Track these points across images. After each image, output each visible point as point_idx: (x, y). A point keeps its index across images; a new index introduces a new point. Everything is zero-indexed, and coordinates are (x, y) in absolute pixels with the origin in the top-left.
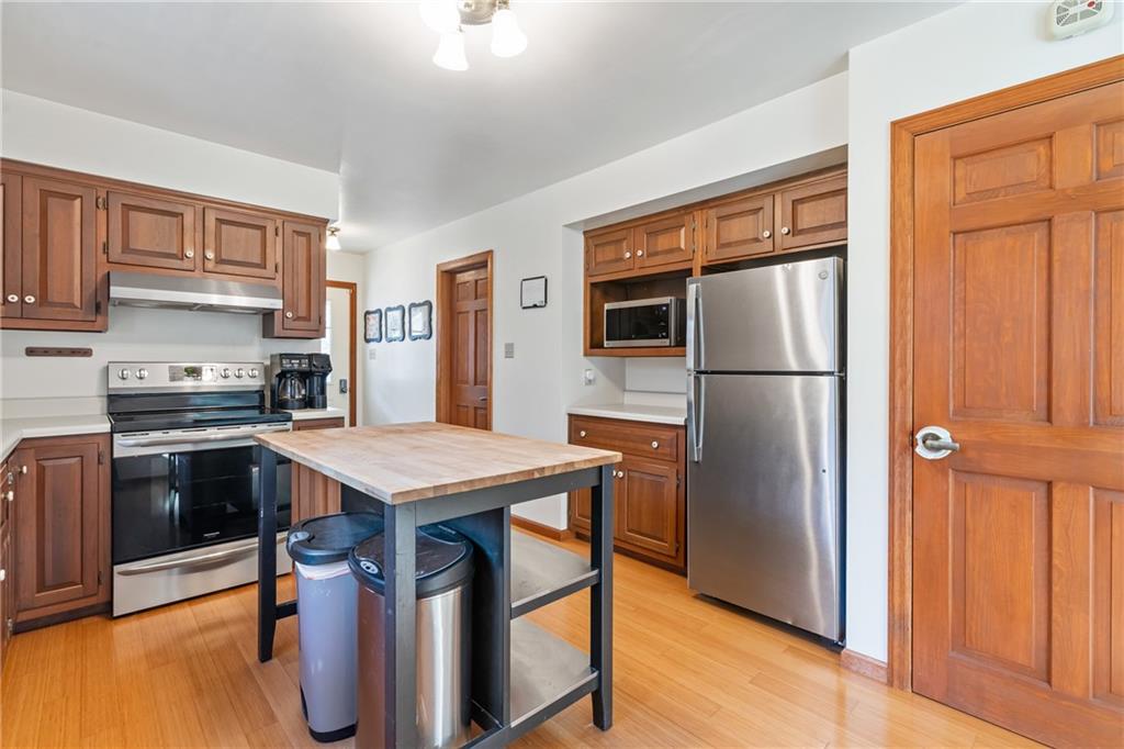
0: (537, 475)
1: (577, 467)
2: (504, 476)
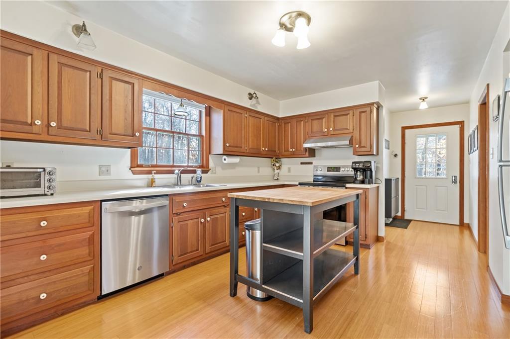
0: (267, 200)
1: (285, 202)
2: (255, 197)
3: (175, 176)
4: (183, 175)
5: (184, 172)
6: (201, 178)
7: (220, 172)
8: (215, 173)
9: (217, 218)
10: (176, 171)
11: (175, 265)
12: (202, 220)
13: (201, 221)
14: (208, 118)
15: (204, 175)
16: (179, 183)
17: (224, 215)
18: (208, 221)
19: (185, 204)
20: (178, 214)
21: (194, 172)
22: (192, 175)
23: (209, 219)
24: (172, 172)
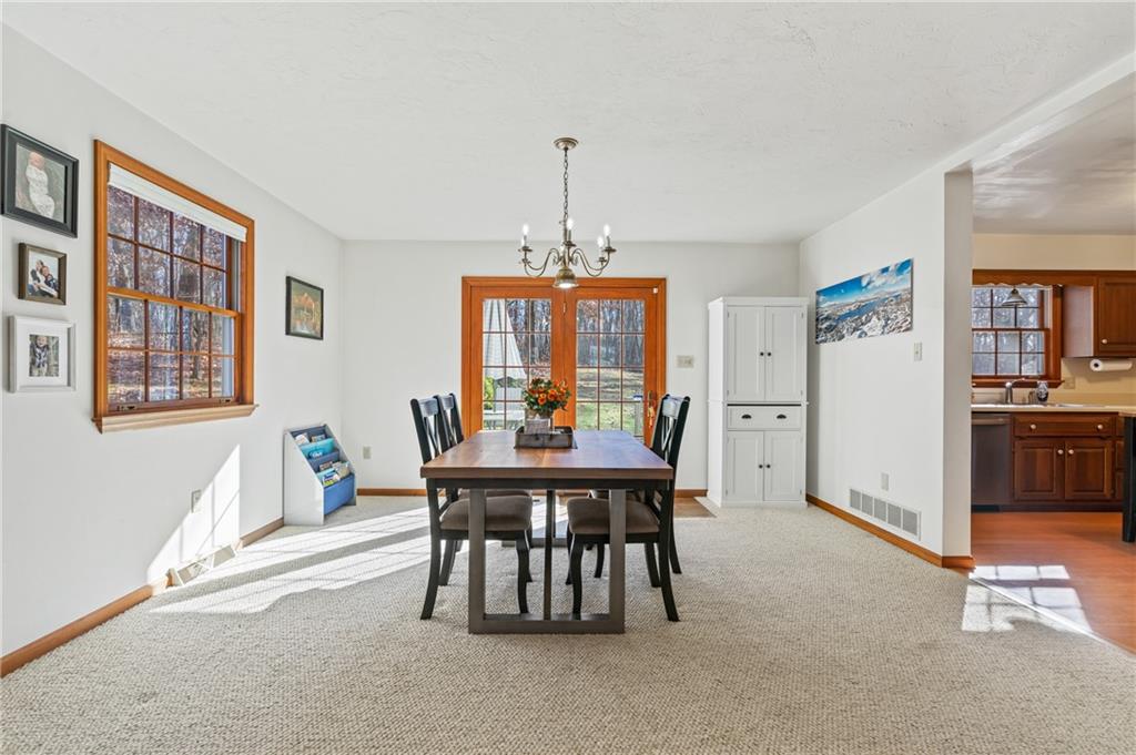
3: (1003, 390)
4: (1014, 390)
5: (1016, 385)
6: (1047, 394)
7: (1082, 385)
8: (1073, 388)
9: (1086, 453)
10: (1008, 384)
11: (1018, 501)
12: (1060, 452)
13: (1058, 454)
14: (1059, 300)
15: (1051, 391)
16: (1008, 398)
17: (1100, 450)
18: (1069, 455)
19: (1033, 427)
20: (1021, 438)
21: (1035, 385)
22: (1030, 390)
23: (1071, 452)
24: (1001, 385)
